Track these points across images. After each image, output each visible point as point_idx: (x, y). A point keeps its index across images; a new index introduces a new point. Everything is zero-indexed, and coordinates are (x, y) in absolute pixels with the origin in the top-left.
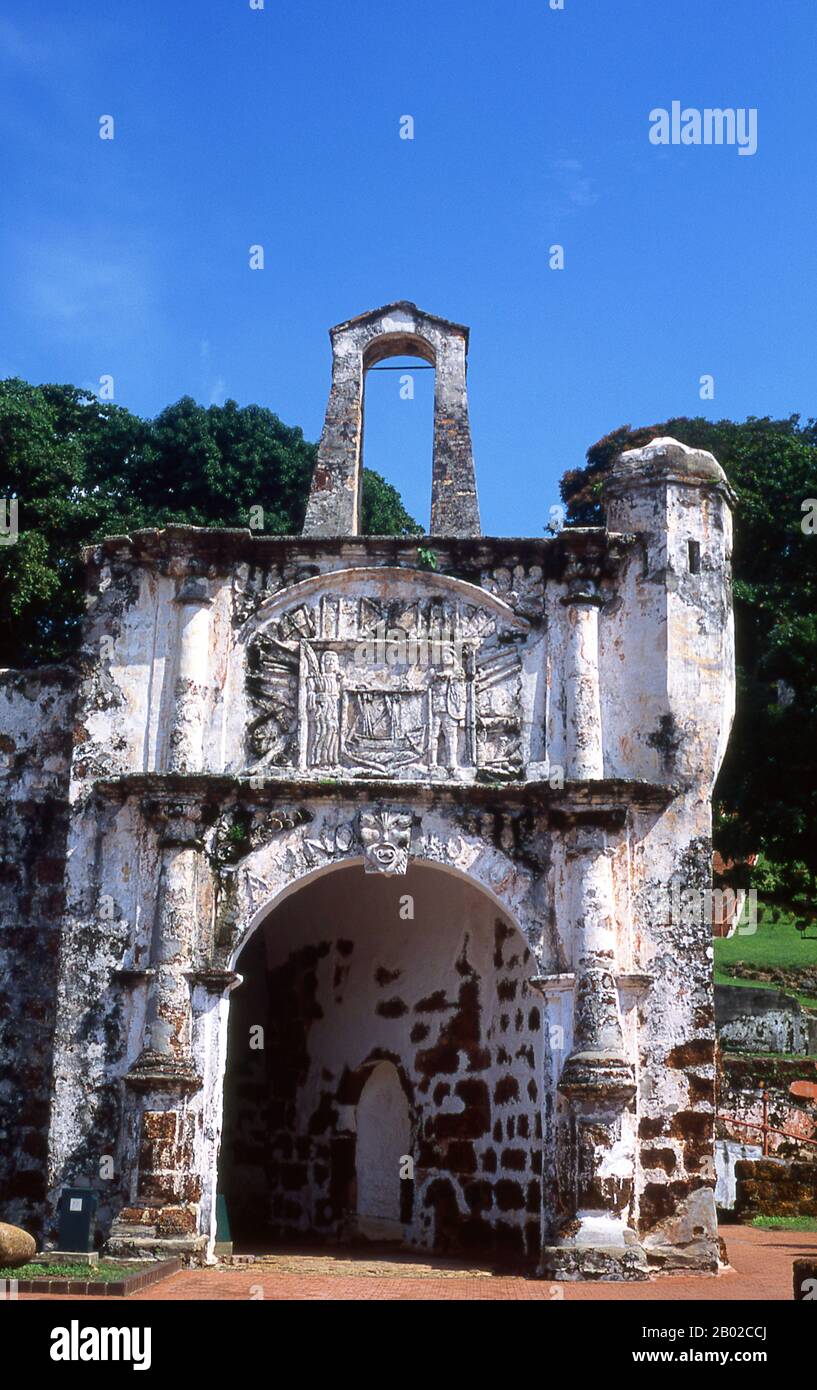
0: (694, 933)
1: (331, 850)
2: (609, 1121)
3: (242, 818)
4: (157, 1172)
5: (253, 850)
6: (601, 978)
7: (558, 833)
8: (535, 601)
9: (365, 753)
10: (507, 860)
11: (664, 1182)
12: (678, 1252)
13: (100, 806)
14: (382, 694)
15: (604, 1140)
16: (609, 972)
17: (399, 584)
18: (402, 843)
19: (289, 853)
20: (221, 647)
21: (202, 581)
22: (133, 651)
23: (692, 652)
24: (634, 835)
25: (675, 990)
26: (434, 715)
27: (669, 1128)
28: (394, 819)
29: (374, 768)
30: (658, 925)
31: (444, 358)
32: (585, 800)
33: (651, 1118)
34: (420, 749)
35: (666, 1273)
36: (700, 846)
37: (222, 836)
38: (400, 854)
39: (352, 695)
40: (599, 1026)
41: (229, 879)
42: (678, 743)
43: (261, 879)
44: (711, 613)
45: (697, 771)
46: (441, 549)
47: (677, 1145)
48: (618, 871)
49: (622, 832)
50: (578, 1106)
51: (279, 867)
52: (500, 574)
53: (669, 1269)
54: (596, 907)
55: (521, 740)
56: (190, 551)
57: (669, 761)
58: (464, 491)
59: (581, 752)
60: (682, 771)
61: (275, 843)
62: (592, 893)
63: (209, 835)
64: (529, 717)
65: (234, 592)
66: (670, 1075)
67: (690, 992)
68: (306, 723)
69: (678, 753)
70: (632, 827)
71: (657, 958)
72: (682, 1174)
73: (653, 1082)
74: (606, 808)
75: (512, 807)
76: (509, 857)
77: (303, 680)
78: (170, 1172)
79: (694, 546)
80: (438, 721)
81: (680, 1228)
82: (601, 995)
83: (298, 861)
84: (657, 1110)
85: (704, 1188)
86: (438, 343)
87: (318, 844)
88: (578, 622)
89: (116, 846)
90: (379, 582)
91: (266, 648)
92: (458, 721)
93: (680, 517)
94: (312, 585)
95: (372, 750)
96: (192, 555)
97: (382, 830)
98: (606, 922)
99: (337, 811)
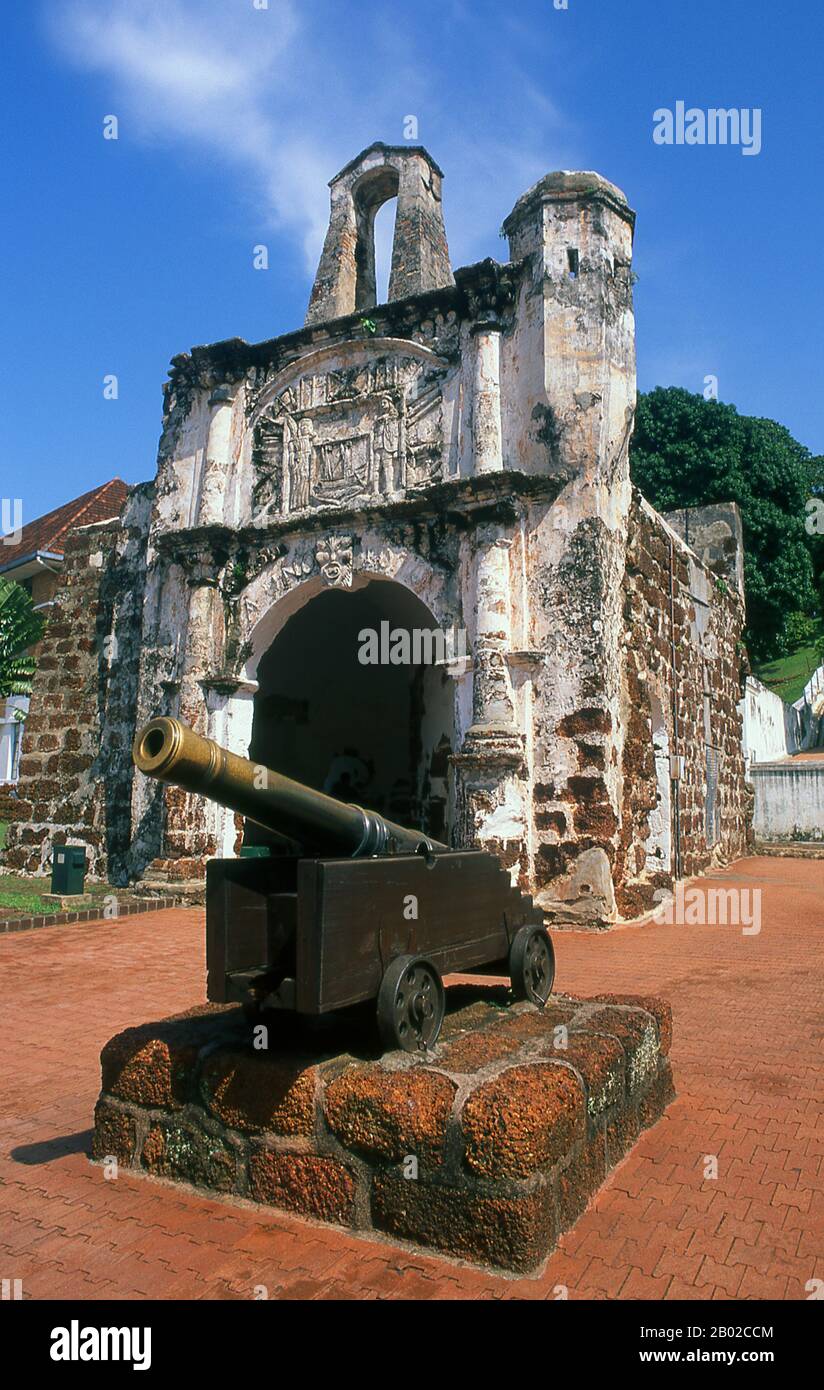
0: (583, 608)
1: (298, 574)
2: (490, 788)
3: (243, 558)
4: (171, 832)
5: (250, 581)
6: (488, 658)
7: (465, 533)
8: (451, 341)
9: (327, 493)
10: (426, 563)
11: (555, 843)
12: (566, 908)
13: (163, 564)
14: (337, 444)
15: (486, 805)
16: (497, 652)
17: (355, 355)
18: (345, 561)
19: (273, 581)
20: (238, 432)
21: (223, 387)
22: (187, 448)
23: (570, 349)
24: (529, 525)
25: (564, 663)
26: (375, 452)
27: (560, 793)
28: (339, 541)
29: (332, 503)
30: (551, 605)
31: (405, 176)
32: (472, 498)
33: (544, 783)
34: (365, 483)
35: (556, 927)
36: (586, 527)
37: (230, 574)
38: (343, 569)
39: (318, 448)
40: (486, 701)
41: (235, 606)
42: (560, 434)
43: (254, 604)
44: (590, 310)
45: (581, 457)
46: (380, 318)
47: (568, 809)
48: (514, 560)
49: (516, 524)
50: (466, 775)
51: (266, 593)
52: (426, 326)
53: (559, 924)
54: (488, 594)
55: (442, 460)
56: (211, 365)
57: (555, 451)
58: (412, 271)
59: (479, 459)
60: (567, 459)
61: (265, 573)
62: (484, 582)
63: (222, 575)
64: (448, 440)
65: (246, 389)
66: (560, 743)
67: (578, 664)
68: (289, 478)
69: (561, 443)
70: (527, 518)
71: (550, 636)
72: (572, 835)
73: (546, 750)
74: (491, 502)
75: (428, 517)
76: (428, 561)
77: (286, 445)
78: (181, 832)
79: (572, 254)
80: (378, 455)
81: (569, 886)
82: (488, 673)
83: (278, 586)
84: (550, 776)
85: (594, 848)
86: (401, 165)
87: (291, 571)
88: (479, 348)
89: (169, 591)
90: (341, 356)
91: (265, 426)
92: (392, 453)
93: (557, 231)
94: (291, 371)
95: (331, 489)
96: (212, 368)
97: (330, 552)
98: (499, 607)
99: (304, 542)
